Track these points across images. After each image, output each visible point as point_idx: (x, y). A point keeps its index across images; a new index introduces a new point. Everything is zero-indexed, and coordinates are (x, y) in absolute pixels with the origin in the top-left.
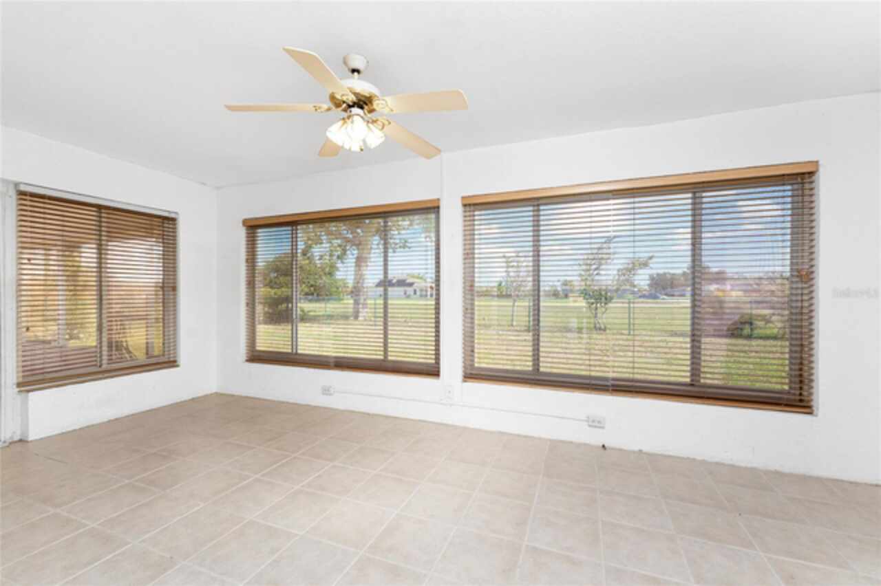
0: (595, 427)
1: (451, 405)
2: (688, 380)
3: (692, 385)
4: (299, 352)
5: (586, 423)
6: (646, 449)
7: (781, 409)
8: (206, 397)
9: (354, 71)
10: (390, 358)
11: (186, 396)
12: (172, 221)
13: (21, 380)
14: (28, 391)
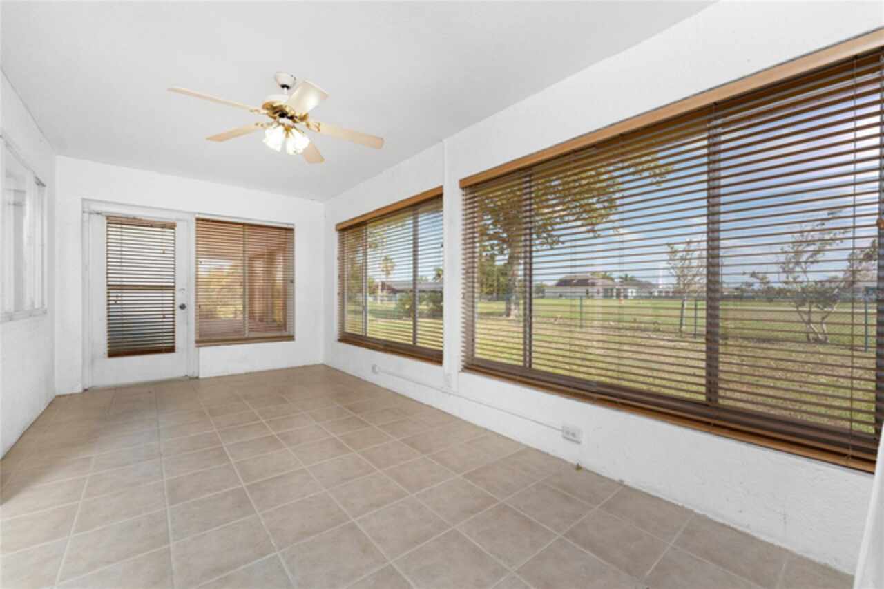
0: (568, 439)
1: (450, 394)
2: (702, 398)
3: (707, 406)
4: (368, 335)
5: (560, 433)
6: (629, 481)
7: (844, 463)
8: (314, 366)
9: (284, 86)
10: (418, 344)
11: (300, 363)
12: (291, 230)
13: (198, 339)
14: (200, 346)
